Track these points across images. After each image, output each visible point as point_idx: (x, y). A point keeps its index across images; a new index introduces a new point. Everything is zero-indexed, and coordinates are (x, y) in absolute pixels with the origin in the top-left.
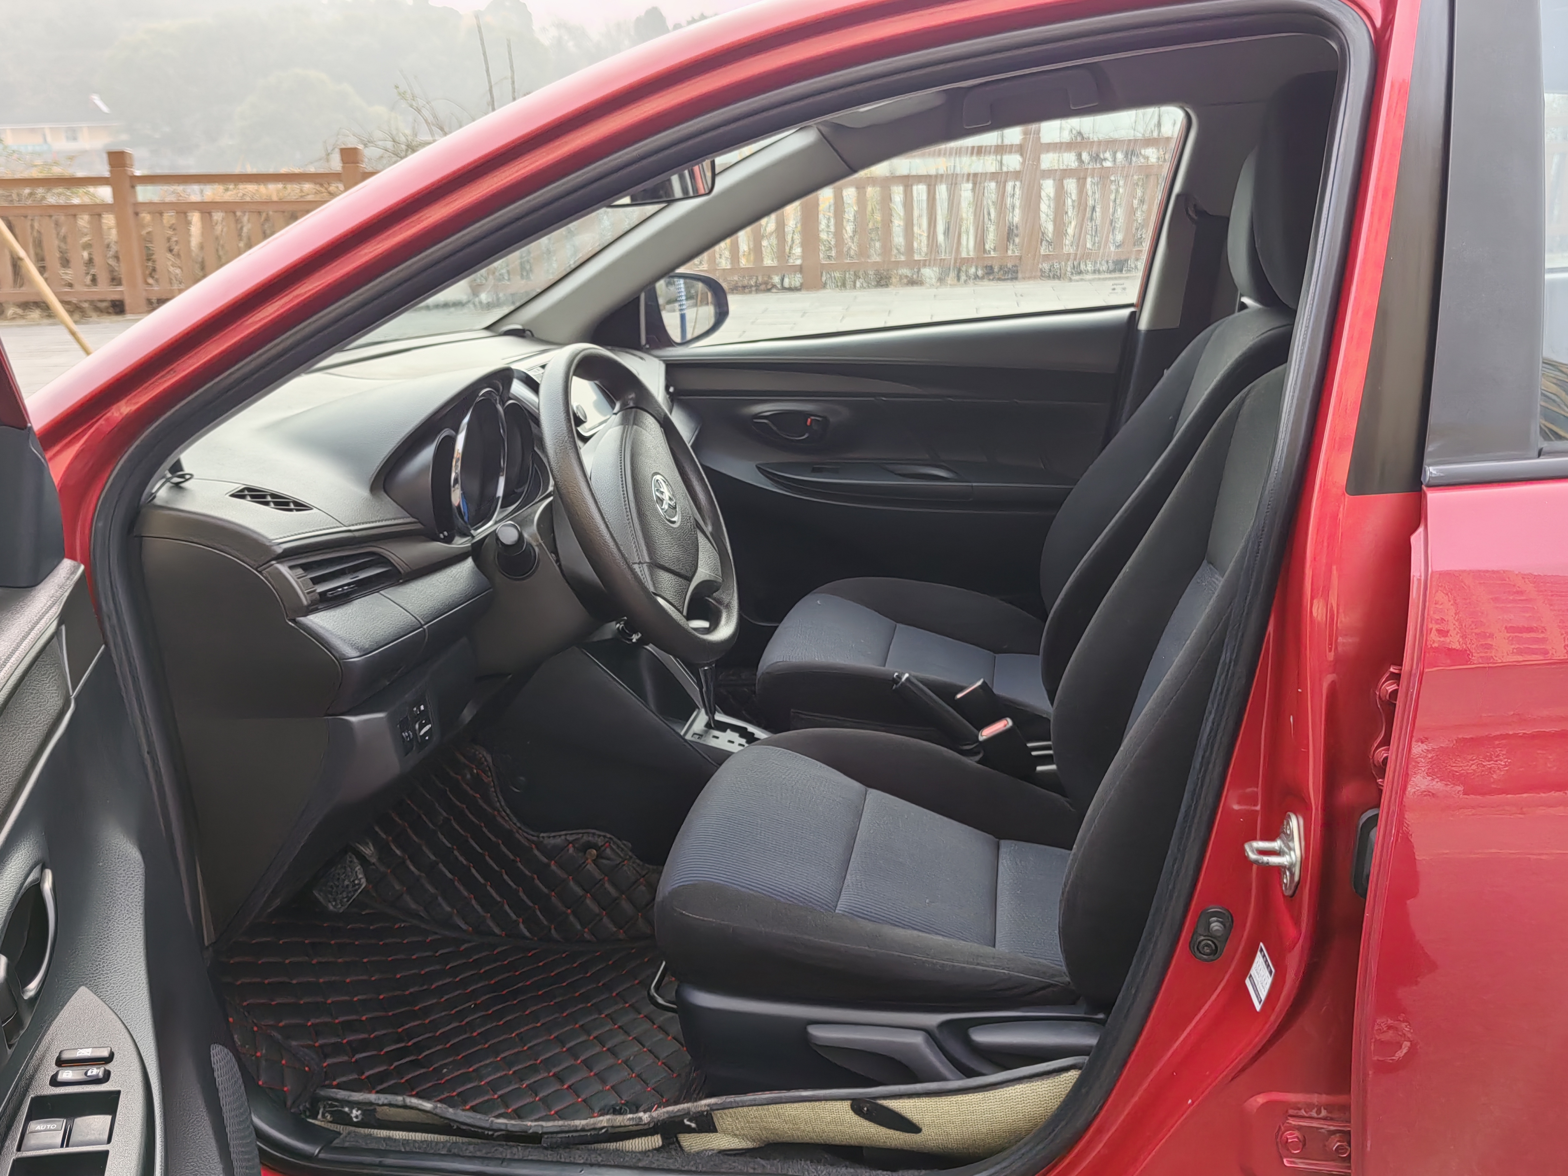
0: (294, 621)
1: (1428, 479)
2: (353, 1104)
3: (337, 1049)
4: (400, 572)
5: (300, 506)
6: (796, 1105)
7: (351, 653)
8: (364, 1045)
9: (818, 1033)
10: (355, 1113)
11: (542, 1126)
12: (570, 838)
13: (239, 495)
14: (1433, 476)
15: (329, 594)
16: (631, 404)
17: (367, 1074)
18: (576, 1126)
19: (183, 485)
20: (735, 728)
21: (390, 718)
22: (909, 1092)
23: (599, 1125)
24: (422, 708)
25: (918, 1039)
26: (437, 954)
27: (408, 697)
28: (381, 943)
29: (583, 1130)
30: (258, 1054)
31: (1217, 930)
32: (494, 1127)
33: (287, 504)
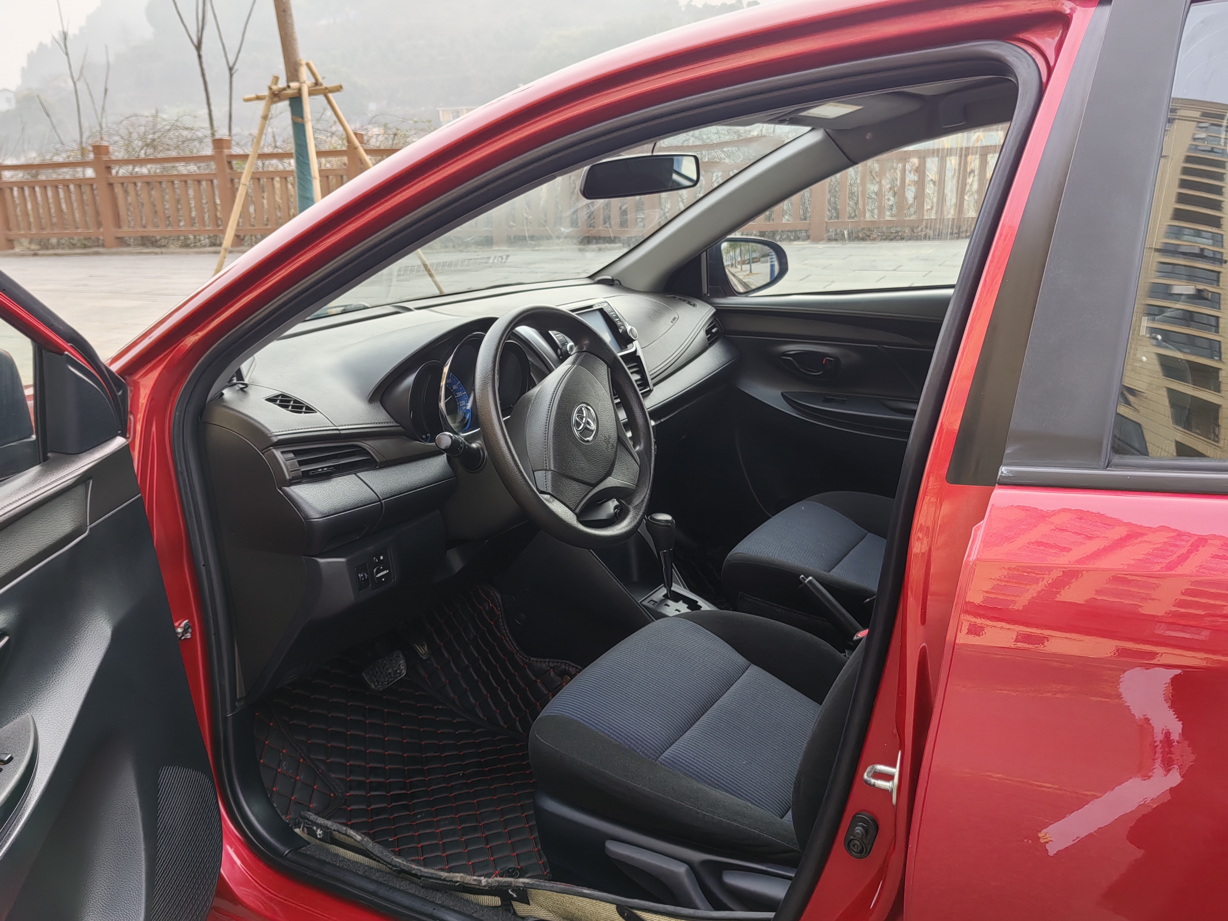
0: (281, 489)
1: (998, 477)
2: (319, 826)
3: (360, 785)
4: (376, 461)
5: (309, 410)
6: (581, 898)
7: (314, 515)
8: (379, 786)
9: (613, 847)
10: (319, 832)
11: (421, 871)
12: (551, 665)
13: (272, 400)
14: (1004, 475)
15: (311, 473)
16: (584, 349)
17: (373, 807)
18: (441, 876)
19: (245, 389)
20: (686, 600)
21: (348, 562)
22: (654, 909)
23: (455, 880)
24: (382, 558)
25: (681, 869)
26: (457, 733)
27: (370, 548)
28: (420, 717)
29: (444, 880)
30: (298, 778)
31: (858, 833)
32: (393, 863)
33: (301, 408)
